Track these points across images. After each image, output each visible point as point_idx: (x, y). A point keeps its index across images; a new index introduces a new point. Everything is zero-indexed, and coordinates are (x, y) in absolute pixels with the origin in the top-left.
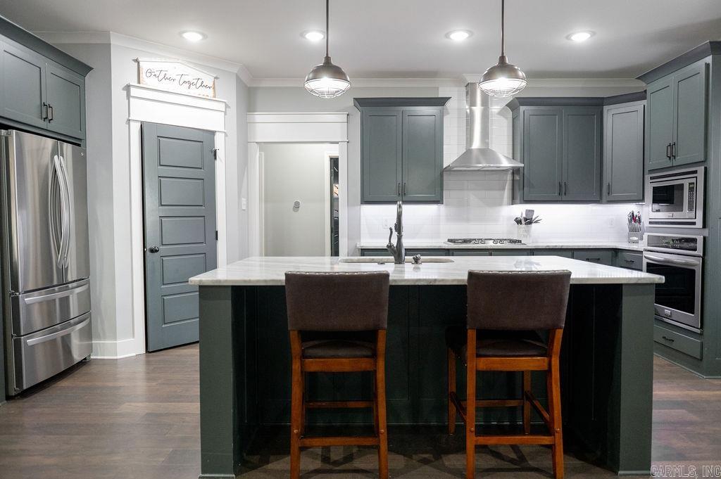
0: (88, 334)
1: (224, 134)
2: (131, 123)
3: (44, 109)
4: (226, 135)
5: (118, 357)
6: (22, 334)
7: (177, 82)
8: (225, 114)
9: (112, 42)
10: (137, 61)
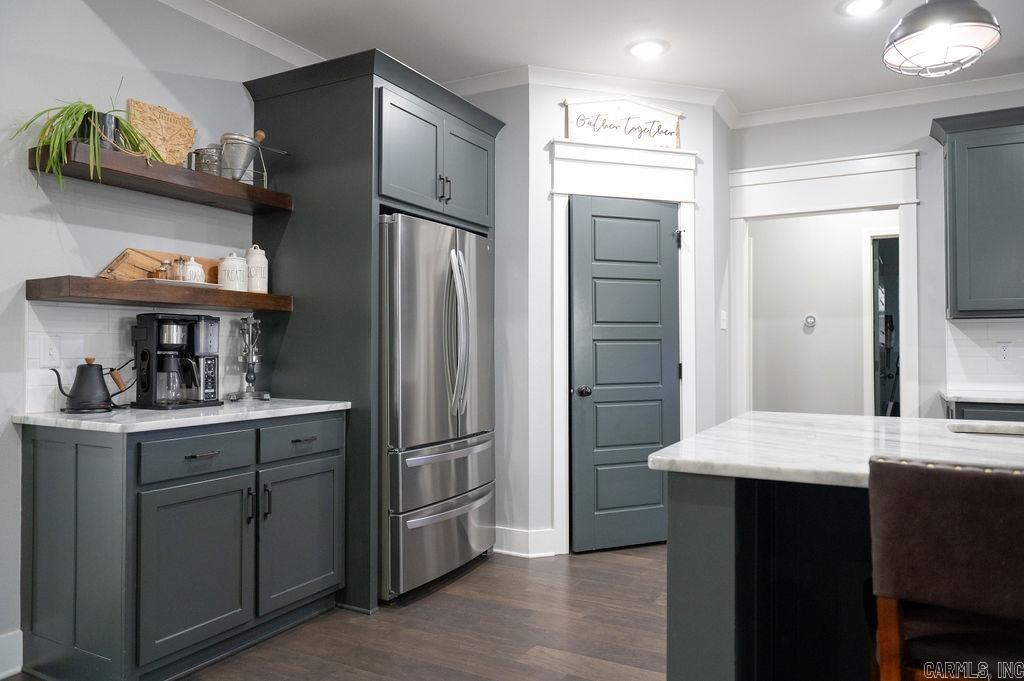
0: (490, 514)
1: (692, 205)
2: (555, 198)
3: (440, 183)
4: (696, 207)
5: (531, 556)
6: (401, 511)
7: (622, 129)
8: (695, 174)
9: (532, 81)
10: (565, 105)
